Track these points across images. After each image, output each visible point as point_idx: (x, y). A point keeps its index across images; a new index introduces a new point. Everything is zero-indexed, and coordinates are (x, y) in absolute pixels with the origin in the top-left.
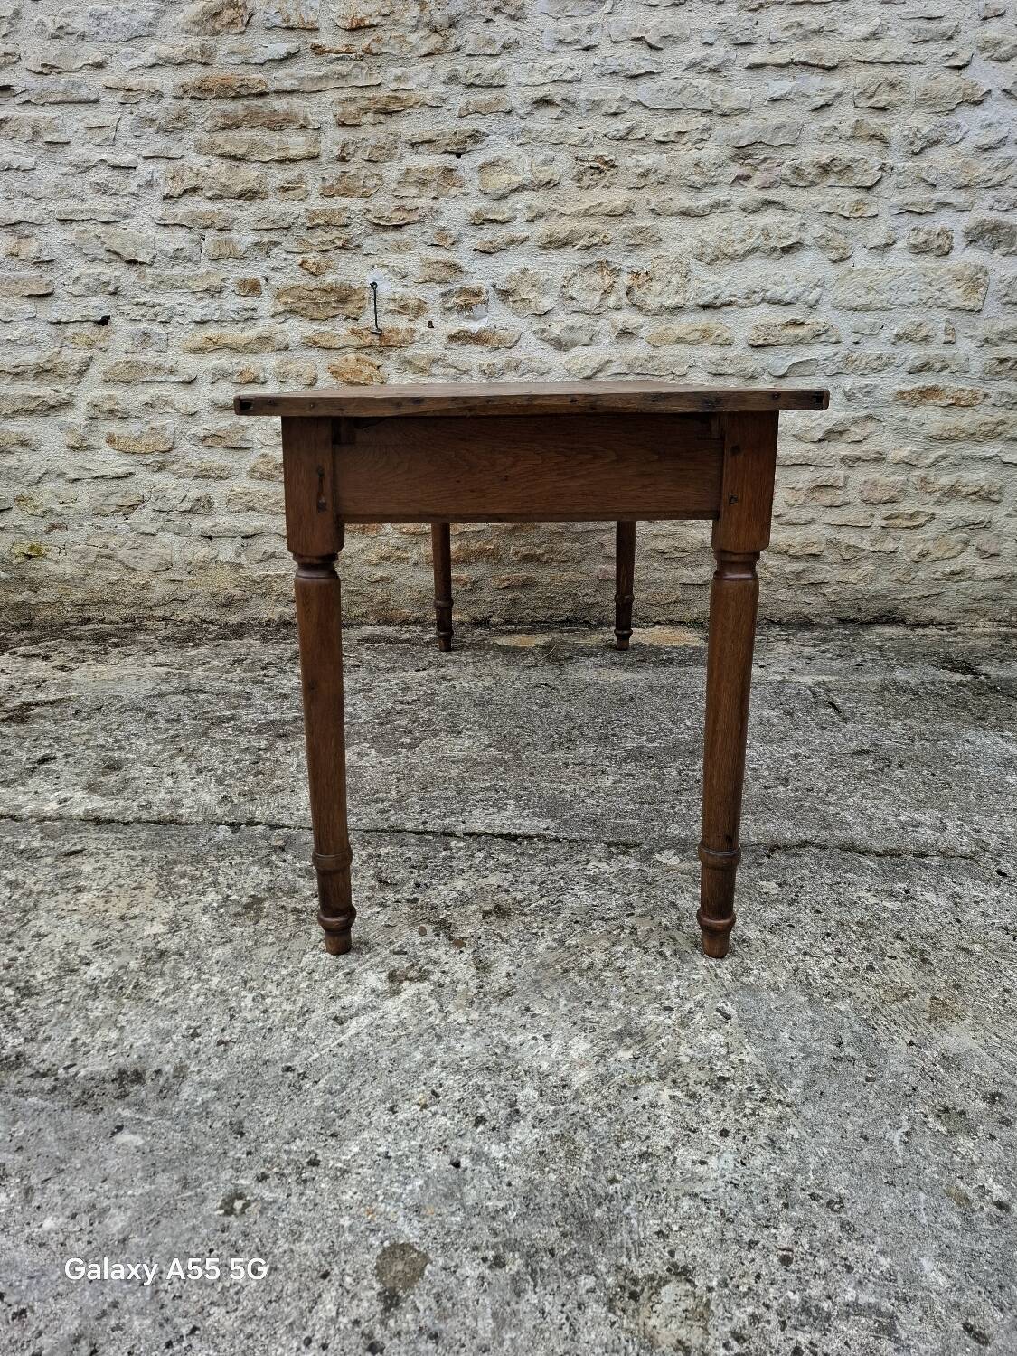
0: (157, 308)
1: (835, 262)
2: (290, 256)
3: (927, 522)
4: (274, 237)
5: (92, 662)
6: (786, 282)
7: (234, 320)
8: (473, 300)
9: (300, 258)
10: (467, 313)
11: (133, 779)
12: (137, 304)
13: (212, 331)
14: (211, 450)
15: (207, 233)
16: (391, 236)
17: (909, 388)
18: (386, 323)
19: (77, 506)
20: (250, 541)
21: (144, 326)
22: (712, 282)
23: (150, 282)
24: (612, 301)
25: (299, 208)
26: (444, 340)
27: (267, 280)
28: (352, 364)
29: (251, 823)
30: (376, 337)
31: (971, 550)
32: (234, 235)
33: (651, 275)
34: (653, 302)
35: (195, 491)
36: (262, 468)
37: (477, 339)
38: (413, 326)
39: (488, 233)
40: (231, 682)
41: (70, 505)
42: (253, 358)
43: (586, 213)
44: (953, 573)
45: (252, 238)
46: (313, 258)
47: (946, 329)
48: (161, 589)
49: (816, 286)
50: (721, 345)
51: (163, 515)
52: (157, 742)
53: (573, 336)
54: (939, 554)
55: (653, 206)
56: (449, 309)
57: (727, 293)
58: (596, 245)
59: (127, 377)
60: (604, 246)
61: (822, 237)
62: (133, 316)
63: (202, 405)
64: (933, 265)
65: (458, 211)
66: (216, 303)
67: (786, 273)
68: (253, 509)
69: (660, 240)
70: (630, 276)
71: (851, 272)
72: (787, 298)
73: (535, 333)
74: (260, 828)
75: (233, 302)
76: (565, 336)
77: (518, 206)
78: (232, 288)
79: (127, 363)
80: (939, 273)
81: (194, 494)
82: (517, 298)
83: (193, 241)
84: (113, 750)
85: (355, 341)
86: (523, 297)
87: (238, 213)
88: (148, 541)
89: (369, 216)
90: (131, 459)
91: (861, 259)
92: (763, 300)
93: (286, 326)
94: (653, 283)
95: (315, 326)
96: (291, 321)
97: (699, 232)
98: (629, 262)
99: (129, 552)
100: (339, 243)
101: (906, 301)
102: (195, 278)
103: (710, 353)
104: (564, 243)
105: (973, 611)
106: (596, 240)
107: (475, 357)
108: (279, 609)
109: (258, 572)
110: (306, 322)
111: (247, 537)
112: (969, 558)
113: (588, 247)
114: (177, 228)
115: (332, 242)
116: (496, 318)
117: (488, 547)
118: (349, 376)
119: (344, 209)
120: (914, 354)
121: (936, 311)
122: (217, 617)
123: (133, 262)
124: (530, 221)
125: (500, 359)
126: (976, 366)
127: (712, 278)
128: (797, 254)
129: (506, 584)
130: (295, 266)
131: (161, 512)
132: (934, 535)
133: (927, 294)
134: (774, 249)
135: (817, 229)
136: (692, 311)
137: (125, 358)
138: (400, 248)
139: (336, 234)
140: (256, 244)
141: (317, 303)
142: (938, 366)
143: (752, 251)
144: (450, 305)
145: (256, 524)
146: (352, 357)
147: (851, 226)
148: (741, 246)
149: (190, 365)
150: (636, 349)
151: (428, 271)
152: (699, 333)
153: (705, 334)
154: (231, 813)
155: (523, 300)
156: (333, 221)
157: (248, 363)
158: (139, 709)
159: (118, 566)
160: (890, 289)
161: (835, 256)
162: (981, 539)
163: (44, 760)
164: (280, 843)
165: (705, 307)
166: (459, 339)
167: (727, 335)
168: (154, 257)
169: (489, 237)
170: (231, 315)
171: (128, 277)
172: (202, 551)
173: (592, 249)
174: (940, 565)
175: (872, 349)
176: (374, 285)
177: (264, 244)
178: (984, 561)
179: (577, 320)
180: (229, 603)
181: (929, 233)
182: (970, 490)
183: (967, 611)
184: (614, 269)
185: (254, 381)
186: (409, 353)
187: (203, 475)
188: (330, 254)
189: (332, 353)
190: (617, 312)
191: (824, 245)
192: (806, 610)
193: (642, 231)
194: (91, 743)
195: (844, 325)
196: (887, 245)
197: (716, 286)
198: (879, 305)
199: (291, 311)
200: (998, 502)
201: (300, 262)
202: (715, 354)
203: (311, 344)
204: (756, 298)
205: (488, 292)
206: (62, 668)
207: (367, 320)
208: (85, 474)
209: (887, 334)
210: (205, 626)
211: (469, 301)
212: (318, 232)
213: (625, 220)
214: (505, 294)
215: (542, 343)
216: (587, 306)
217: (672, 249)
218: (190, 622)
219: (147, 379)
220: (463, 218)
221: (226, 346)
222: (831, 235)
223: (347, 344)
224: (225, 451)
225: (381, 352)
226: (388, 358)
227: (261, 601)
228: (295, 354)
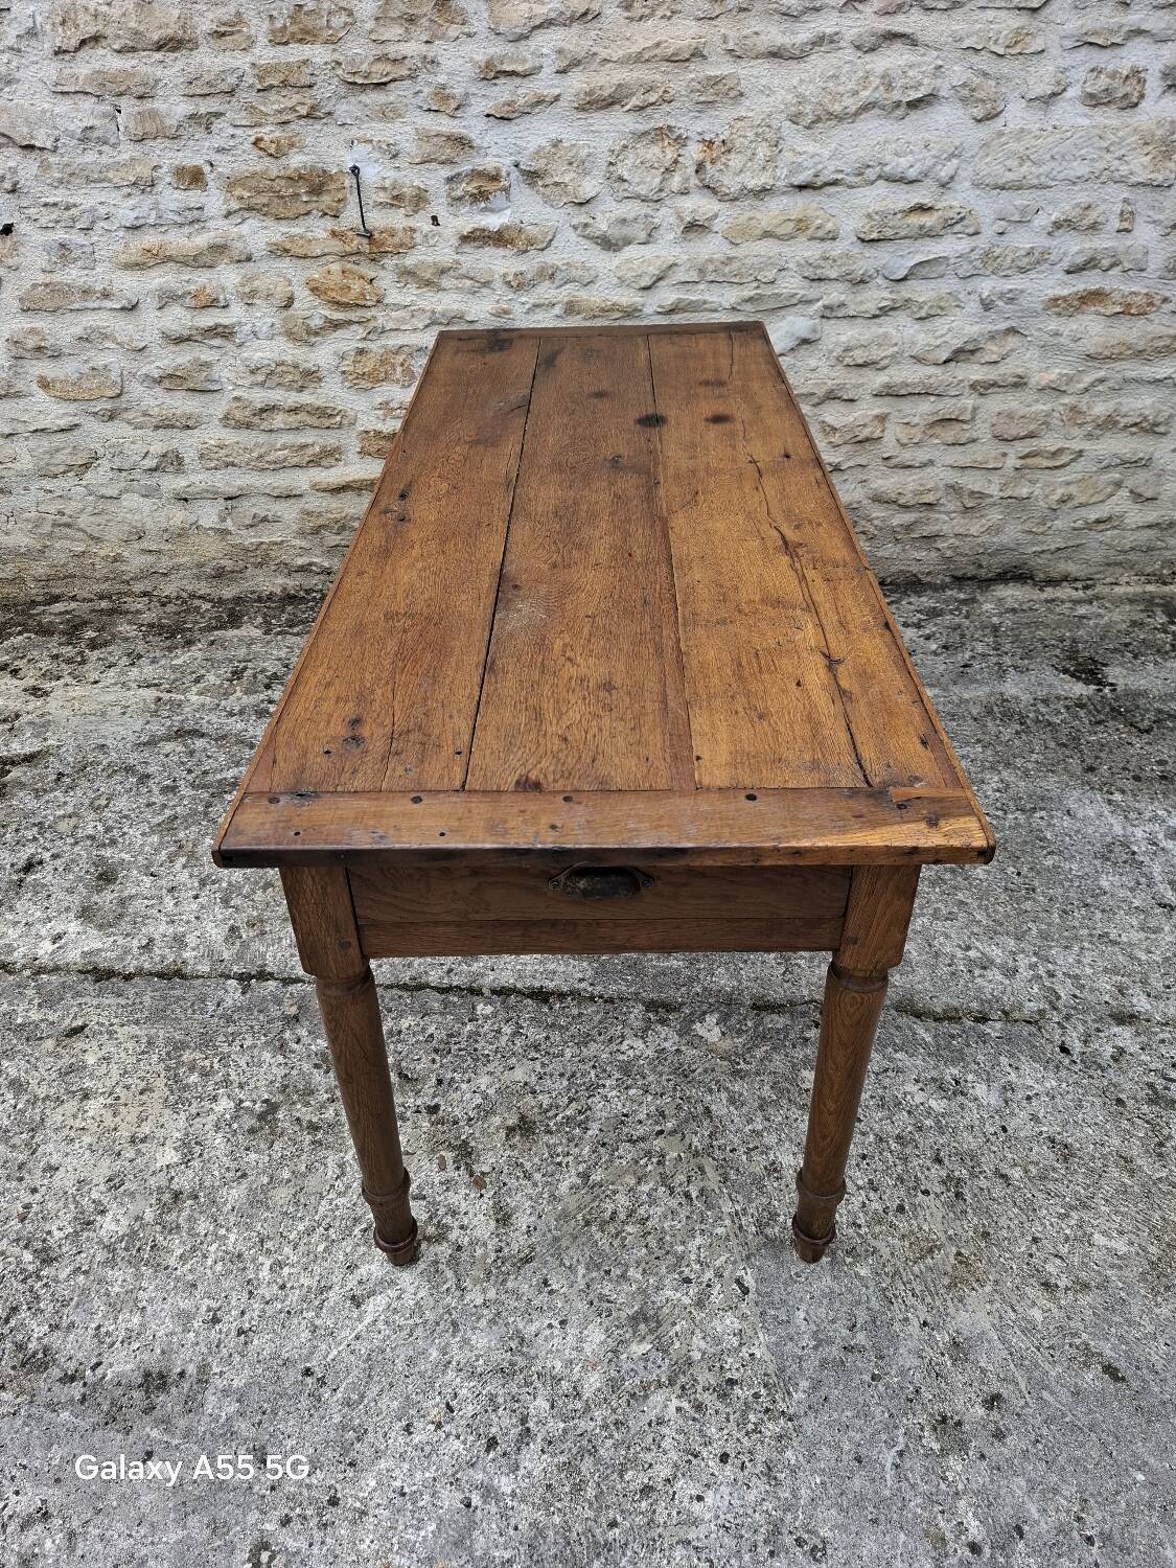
0: (73, 211)
1: (979, 121)
2: (238, 132)
3: (1072, 460)
4: (213, 105)
5: (68, 680)
6: (911, 152)
7: (175, 223)
8: (490, 187)
9: (253, 133)
10: (483, 205)
11: (131, 897)
12: (46, 205)
13: (150, 239)
14: (171, 393)
15: (126, 103)
16: (374, 98)
17: (1065, 292)
18: (377, 220)
19: (17, 466)
20: (234, 503)
21: (60, 235)
22: (813, 152)
23: (57, 175)
24: (676, 182)
25: (242, 61)
26: (455, 241)
27: (212, 165)
28: (337, 277)
29: (263, 976)
30: (365, 241)
31: (1124, 493)
32: (158, 105)
33: (729, 145)
34: (731, 183)
35: (158, 444)
36: (238, 415)
37: (499, 239)
38: (411, 223)
39: (503, 91)
40: (231, 714)
41: (9, 465)
42: (207, 273)
43: (638, 59)
44: (1098, 521)
45: (184, 108)
46: (269, 132)
47: (1122, 212)
48: (136, 562)
49: (953, 155)
50: (822, 240)
51: (124, 474)
52: (153, 832)
53: (626, 231)
54: (1083, 500)
55: (731, 46)
56: (460, 199)
57: (832, 168)
58: (652, 104)
59: (50, 305)
60: (665, 105)
61: (964, 85)
62: (43, 221)
63: (151, 337)
64: (1115, 122)
65: (461, 61)
66: (149, 201)
67: (912, 139)
68: (233, 464)
69: (741, 95)
70: (701, 145)
71: (1001, 134)
72: (912, 174)
74: (272, 984)
75: (172, 198)
76: (615, 233)
77: (545, 51)
78: (168, 179)
79: (47, 285)
80: (1121, 134)
81: (157, 448)
82: (549, 181)
83: (104, 115)
84: (104, 845)
85: (336, 246)
86: (557, 179)
87: (159, 72)
88: (110, 506)
89: (340, 72)
90: (72, 407)
91: (1016, 115)
92: (880, 177)
93: (245, 229)
94: (732, 156)
95: (284, 228)
96: (250, 221)
97: (795, 82)
98: (699, 126)
99: (92, 519)
100: (303, 111)
101: (1072, 174)
102: (117, 167)
103: (806, 250)
104: (609, 102)
105: (1116, 564)
106: (653, 98)
107: (499, 263)
109: (250, 539)
110: (270, 222)
111: (230, 499)
112: (1120, 503)
113: (642, 108)
114: (81, 96)
115: (293, 109)
116: (521, 209)
118: (333, 294)
119: (305, 62)
120: (1074, 247)
121: (1111, 188)
122: (208, 591)
123: (31, 147)
124: (563, 72)
125: (528, 264)
126: (1156, 262)
127: (811, 148)
128: (930, 109)
130: (248, 146)
131: (120, 470)
132: (1079, 476)
133: (1101, 165)
134: (898, 104)
135: (958, 73)
136: (783, 193)
137: (41, 278)
138: (386, 114)
139: (296, 98)
140: (192, 117)
141: (283, 197)
142: (1106, 263)
143: (866, 108)
144: (459, 193)
145: (239, 483)
146: (335, 267)
147: (1004, 67)
148: (851, 101)
149: (129, 284)
150: (710, 248)
151: (427, 148)
152: (792, 225)
153: (801, 225)
154: (239, 957)
155: (557, 184)
156: (292, 81)
157: (200, 279)
158: (129, 769)
159: (80, 535)
160: (1052, 157)
161: (979, 112)
162: (1139, 479)
163: (29, 867)
164: (293, 1010)
165: (801, 188)
166: (474, 240)
167: (829, 226)
168: (57, 140)
169: (507, 97)
170: (171, 216)
171: (28, 169)
172: (179, 516)
173: (649, 110)
174: (1083, 512)
175: (1022, 241)
176: (355, 170)
177: (201, 116)
178: (1138, 506)
179: (631, 209)
180: (220, 574)
181: (1113, 75)
182: (1131, 420)
183: (1109, 565)
184: (679, 137)
185: (212, 304)
186: (410, 261)
187: (165, 425)
188: (292, 126)
189: (309, 262)
190: (683, 197)
191: (967, 95)
192: (914, 569)
193: (716, 81)
194: (80, 833)
195: (985, 209)
196: (1054, 95)
197: (817, 159)
198: (1036, 182)
199: (250, 209)
200: (1164, 434)
201: (253, 139)
202: (813, 251)
203: (280, 251)
204: (871, 174)
205: (508, 175)
206: (35, 691)
207: (350, 217)
208: (20, 428)
209: (1043, 221)
210: (197, 602)
211: (484, 188)
212: (273, 96)
213: (692, 66)
214: (532, 177)
215: (584, 241)
216: (642, 190)
217: (756, 107)
218: (177, 598)
219: (77, 306)
220: (470, 71)
221: (170, 259)
222: (977, 80)
223: (326, 250)
224: (189, 393)
225: (373, 260)
226: (383, 268)
227: (258, 571)
228: (264, 266)
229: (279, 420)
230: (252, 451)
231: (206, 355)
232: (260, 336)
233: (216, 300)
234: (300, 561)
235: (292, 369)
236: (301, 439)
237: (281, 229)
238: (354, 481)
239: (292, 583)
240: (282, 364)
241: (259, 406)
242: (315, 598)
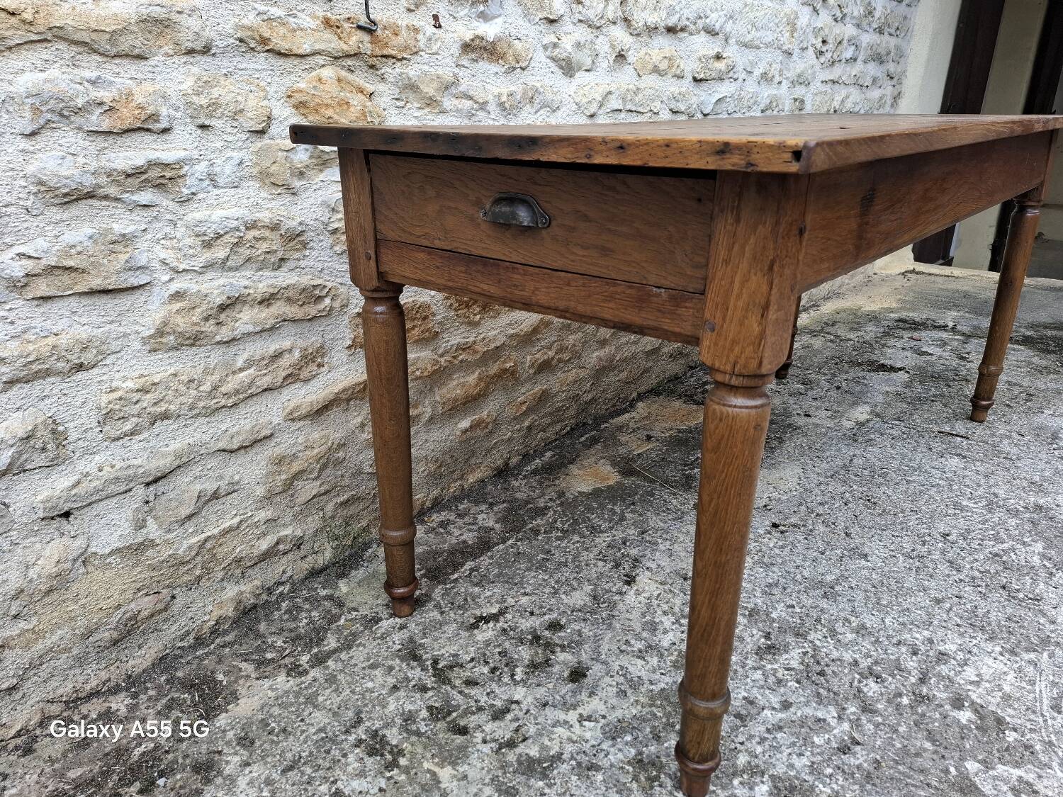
6: (717, 10)
10: (481, 8)
14: (46, 307)
20: (160, 487)
24: (610, 11)
26: (456, 50)
28: (331, 88)
30: (366, 38)
34: (638, 18)
36: (181, 323)
37: (492, 51)
38: (413, 20)
42: (131, 69)
47: (780, 70)
49: (731, 17)
50: (678, 78)
53: (579, 55)
57: (685, 15)
68: (165, 416)
71: (746, 4)
72: (716, 28)
73: (545, 47)
76: (572, 56)
85: (331, 42)
92: (704, 28)
101: (767, 40)
103: (672, 86)
107: (492, 80)
108: (231, 591)
109: (186, 541)
111: (156, 480)
116: (510, 19)
117: (508, 365)
118: (329, 112)
120: (766, 93)
121: (778, 53)
122: (104, 675)
125: (516, 85)
129: (524, 408)
136: (662, 34)
145: (176, 445)
146: (328, 73)
150: (626, 78)
152: (666, 62)
153: (670, 63)
165: (669, 29)
166: (473, 50)
167: (681, 66)
172: (49, 553)
180: (130, 630)
185: (147, 126)
186: (413, 71)
187: (33, 373)
189: (288, 64)
190: (614, 27)
195: (739, 60)
197: (681, 5)
198: (757, 43)
202: (675, 87)
203: (253, 42)
204: (700, 24)
209: (757, 72)
215: (552, 64)
221: (57, 35)
223: (318, 47)
224: (86, 301)
225: (372, 67)
226: (383, 79)
227: (194, 594)
228: (225, 64)
229: (246, 319)
230: (200, 384)
231: (122, 223)
232: (221, 181)
233: (154, 117)
234: (264, 545)
235: (267, 233)
236: (273, 346)
237: (256, 6)
238: (345, 390)
239: (246, 589)
240: (252, 226)
241: (219, 301)
242: (281, 594)
